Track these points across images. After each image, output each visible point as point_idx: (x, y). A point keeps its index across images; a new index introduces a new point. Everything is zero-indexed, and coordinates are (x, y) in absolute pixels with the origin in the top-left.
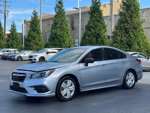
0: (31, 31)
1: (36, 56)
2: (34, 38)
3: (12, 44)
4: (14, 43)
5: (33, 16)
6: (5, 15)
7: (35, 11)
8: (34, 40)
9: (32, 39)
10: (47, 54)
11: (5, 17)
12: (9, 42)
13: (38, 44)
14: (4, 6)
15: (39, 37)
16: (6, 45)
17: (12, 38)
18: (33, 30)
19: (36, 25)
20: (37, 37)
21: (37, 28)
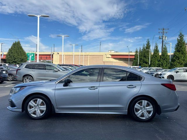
0: (175, 52)
1: (165, 74)
2: (179, 58)
3: (162, 64)
4: (164, 63)
5: (179, 38)
6: (163, 40)
7: (181, 34)
8: (178, 59)
9: (176, 59)
10: (177, 73)
11: (163, 42)
12: (160, 62)
13: (182, 63)
14: (162, 33)
15: (184, 57)
16: (157, 64)
17: (163, 59)
18: (178, 51)
19: (181, 47)
20: (181, 57)
21: (182, 48)
